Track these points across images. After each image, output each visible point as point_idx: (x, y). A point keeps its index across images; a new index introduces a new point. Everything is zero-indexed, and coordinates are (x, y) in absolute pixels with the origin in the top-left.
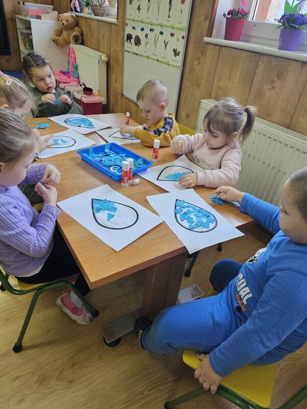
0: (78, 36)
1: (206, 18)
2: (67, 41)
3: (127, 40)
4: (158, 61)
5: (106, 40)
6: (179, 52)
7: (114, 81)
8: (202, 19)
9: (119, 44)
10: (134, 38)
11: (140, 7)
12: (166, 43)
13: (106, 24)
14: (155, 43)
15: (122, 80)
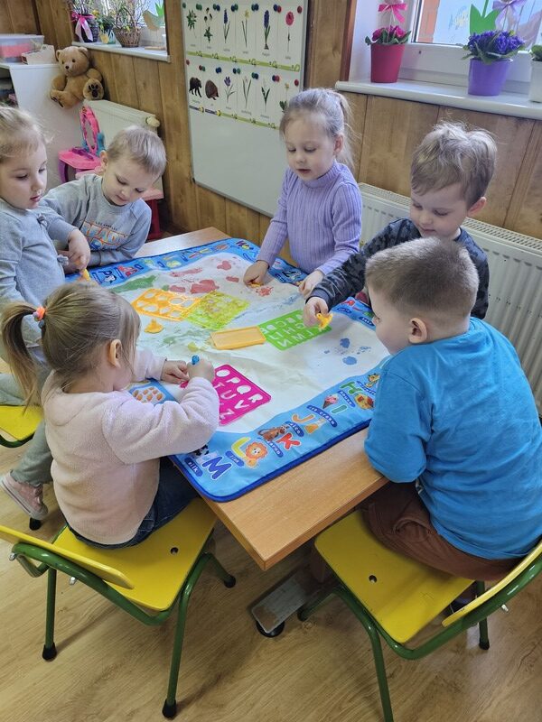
0: (97, 86)
1: (335, 48)
2: (78, 95)
3: (191, 89)
4: (254, 122)
5: (151, 89)
7: (174, 158)
8: (328, 49)
9: (177, 96)
10: (203, 84)
11: (211, 32)
12: (266, 92)
13: (148, 62)
14: (246, 93)
15: (190, 156)
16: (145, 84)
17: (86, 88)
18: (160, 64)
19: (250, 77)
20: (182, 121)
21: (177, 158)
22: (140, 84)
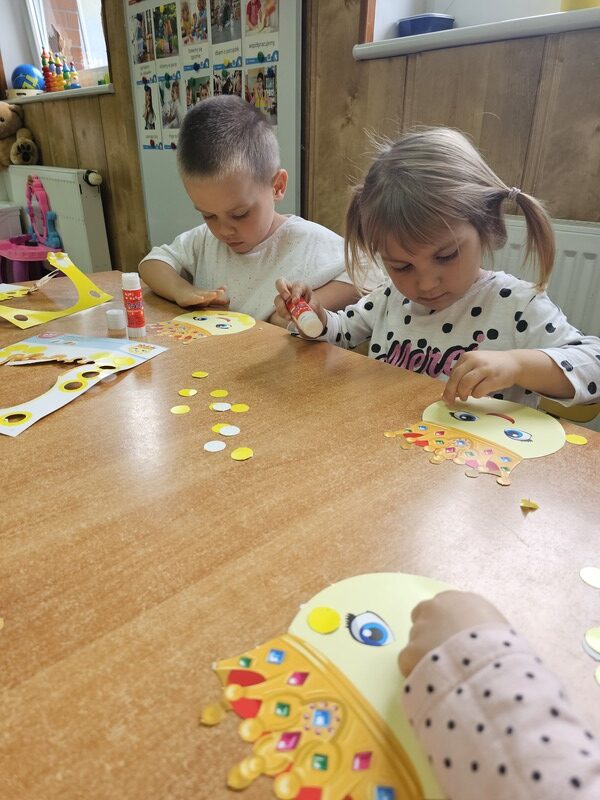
0: (29, 147)
5: (91, 137)
7: (125, 228)
9: (125, 139)
13: (87, 101)
15: (144, 221)
16: (84, 133)
17: (13, 149)
18: (103, 100)
20: (133, 174)
21: (129, 228)
22: (79, 134)
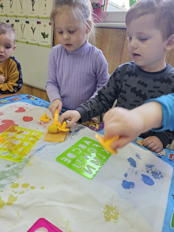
4: (28, 43)
6: (48, 35)
11: (3, 5)
12: (34, 29)
14: (22, 30)
19: (24, 23)
